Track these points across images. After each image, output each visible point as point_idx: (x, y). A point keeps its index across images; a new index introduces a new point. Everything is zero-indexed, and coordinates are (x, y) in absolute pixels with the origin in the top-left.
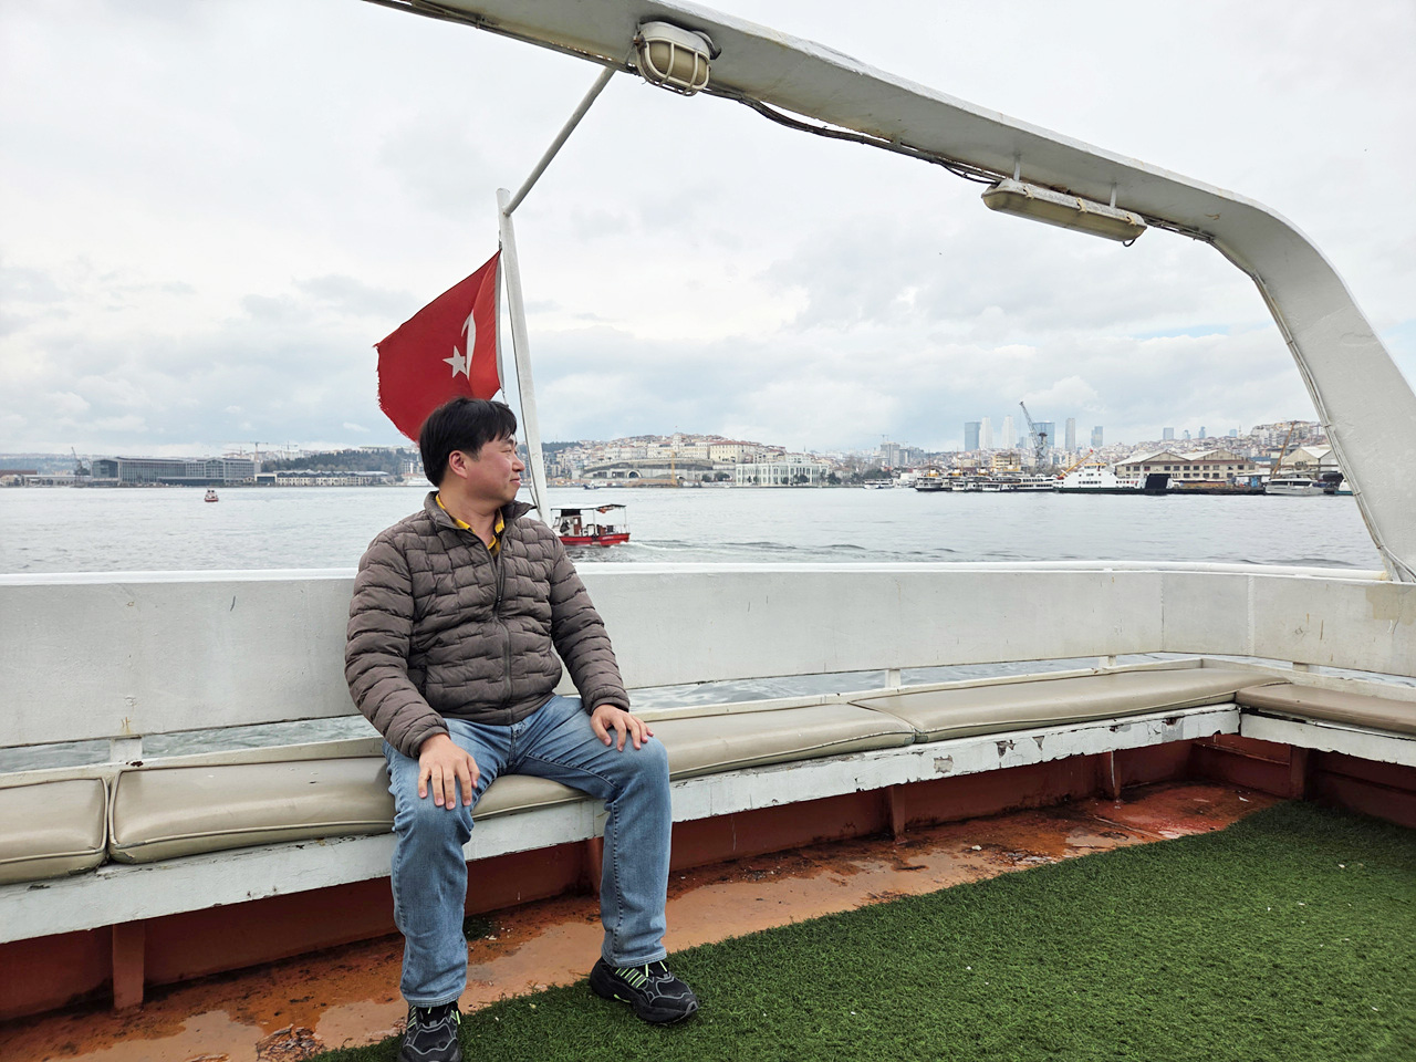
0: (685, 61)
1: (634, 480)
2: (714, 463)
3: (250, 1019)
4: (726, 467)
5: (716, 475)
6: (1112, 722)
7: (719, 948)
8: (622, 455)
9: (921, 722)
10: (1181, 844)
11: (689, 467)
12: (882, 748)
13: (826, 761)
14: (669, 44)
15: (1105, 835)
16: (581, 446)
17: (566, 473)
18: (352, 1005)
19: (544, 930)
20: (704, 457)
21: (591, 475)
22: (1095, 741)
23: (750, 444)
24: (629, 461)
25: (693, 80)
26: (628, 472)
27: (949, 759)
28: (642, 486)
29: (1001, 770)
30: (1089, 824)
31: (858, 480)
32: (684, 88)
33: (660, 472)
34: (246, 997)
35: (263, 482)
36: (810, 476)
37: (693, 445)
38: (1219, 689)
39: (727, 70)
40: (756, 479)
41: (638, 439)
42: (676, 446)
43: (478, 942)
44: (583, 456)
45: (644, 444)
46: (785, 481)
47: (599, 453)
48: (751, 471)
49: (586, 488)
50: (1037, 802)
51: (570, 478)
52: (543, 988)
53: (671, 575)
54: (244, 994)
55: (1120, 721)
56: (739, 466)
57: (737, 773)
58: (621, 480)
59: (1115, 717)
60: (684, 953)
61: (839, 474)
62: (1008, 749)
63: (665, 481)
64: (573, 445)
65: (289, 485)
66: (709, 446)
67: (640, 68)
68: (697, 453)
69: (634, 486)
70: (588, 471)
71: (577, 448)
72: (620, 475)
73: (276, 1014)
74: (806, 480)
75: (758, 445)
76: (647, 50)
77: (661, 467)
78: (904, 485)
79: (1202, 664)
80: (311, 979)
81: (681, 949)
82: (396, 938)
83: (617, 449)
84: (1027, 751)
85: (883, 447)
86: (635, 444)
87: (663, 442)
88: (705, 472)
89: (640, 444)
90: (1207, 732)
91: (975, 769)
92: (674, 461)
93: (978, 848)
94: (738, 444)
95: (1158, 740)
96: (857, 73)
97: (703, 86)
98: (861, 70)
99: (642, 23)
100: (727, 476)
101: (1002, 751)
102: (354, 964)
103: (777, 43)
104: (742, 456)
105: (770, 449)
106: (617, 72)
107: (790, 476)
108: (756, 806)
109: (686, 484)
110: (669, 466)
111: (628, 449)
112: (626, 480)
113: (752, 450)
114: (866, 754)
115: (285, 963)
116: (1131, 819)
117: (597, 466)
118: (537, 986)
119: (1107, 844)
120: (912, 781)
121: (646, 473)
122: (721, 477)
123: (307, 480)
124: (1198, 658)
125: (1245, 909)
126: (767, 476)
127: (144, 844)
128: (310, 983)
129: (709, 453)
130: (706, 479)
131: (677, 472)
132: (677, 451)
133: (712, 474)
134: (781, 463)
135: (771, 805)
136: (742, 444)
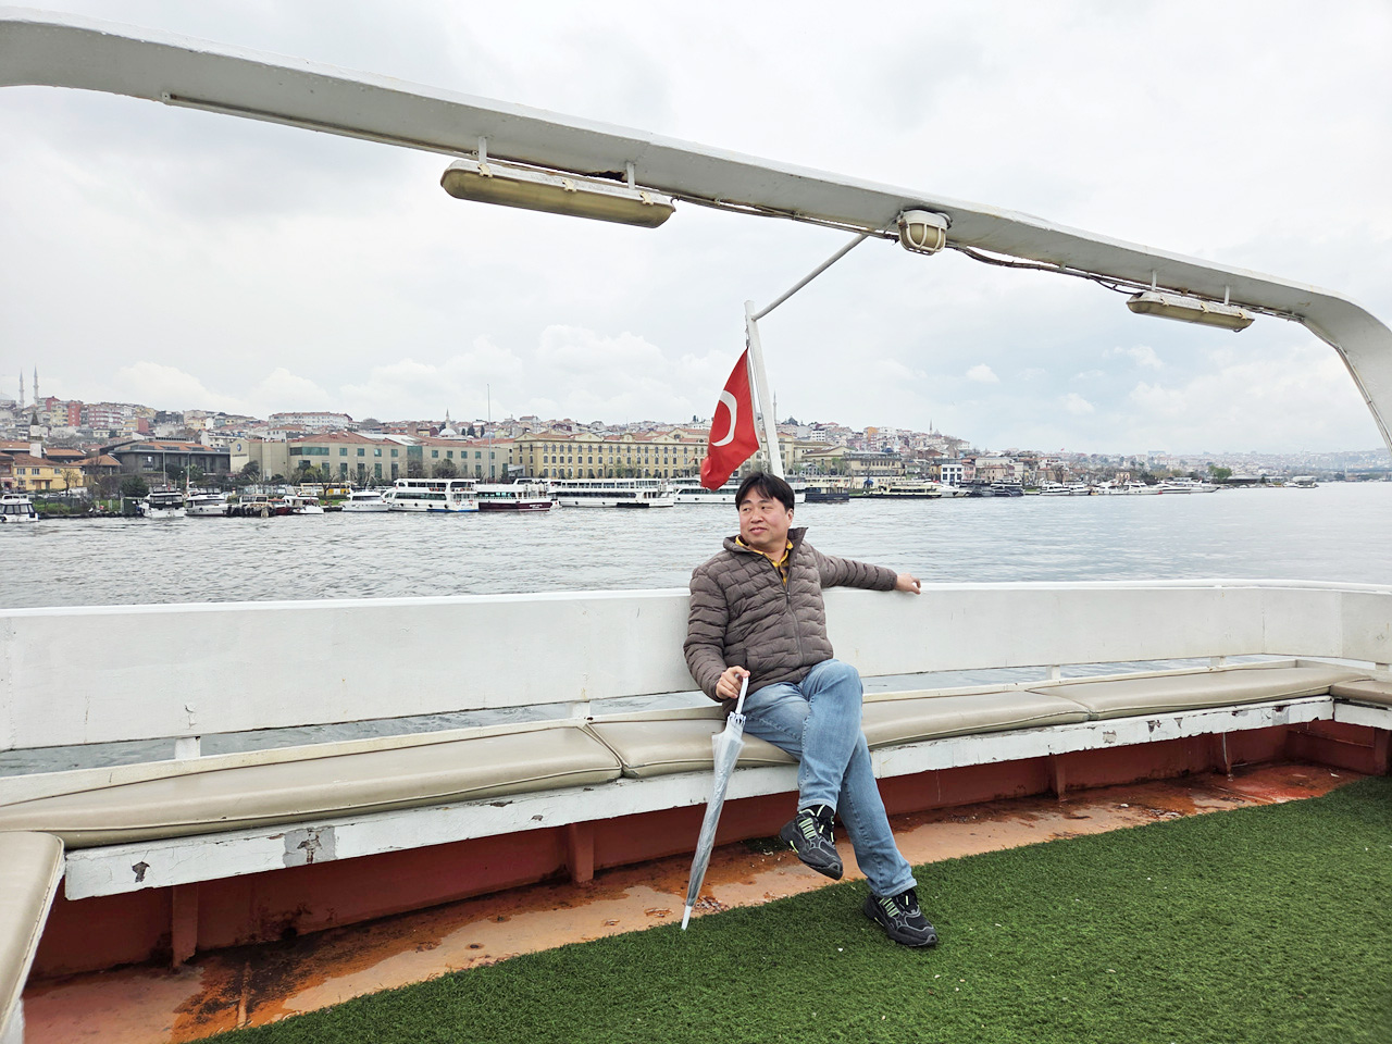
6: (1233, 709)
10: (1289, 806)
12: (1066, 724)
15: (1224, 799)
22: (1221, 723)
38: (1316, 683)
55: (1239, 708)
59: (1236, 704)
79: (1297, 664)
84: (1171, 729)
90: (1308, 718)
95: (1269, 724)
119: (1229, 806)
124: (1293, 659)
125: (1347, 849)
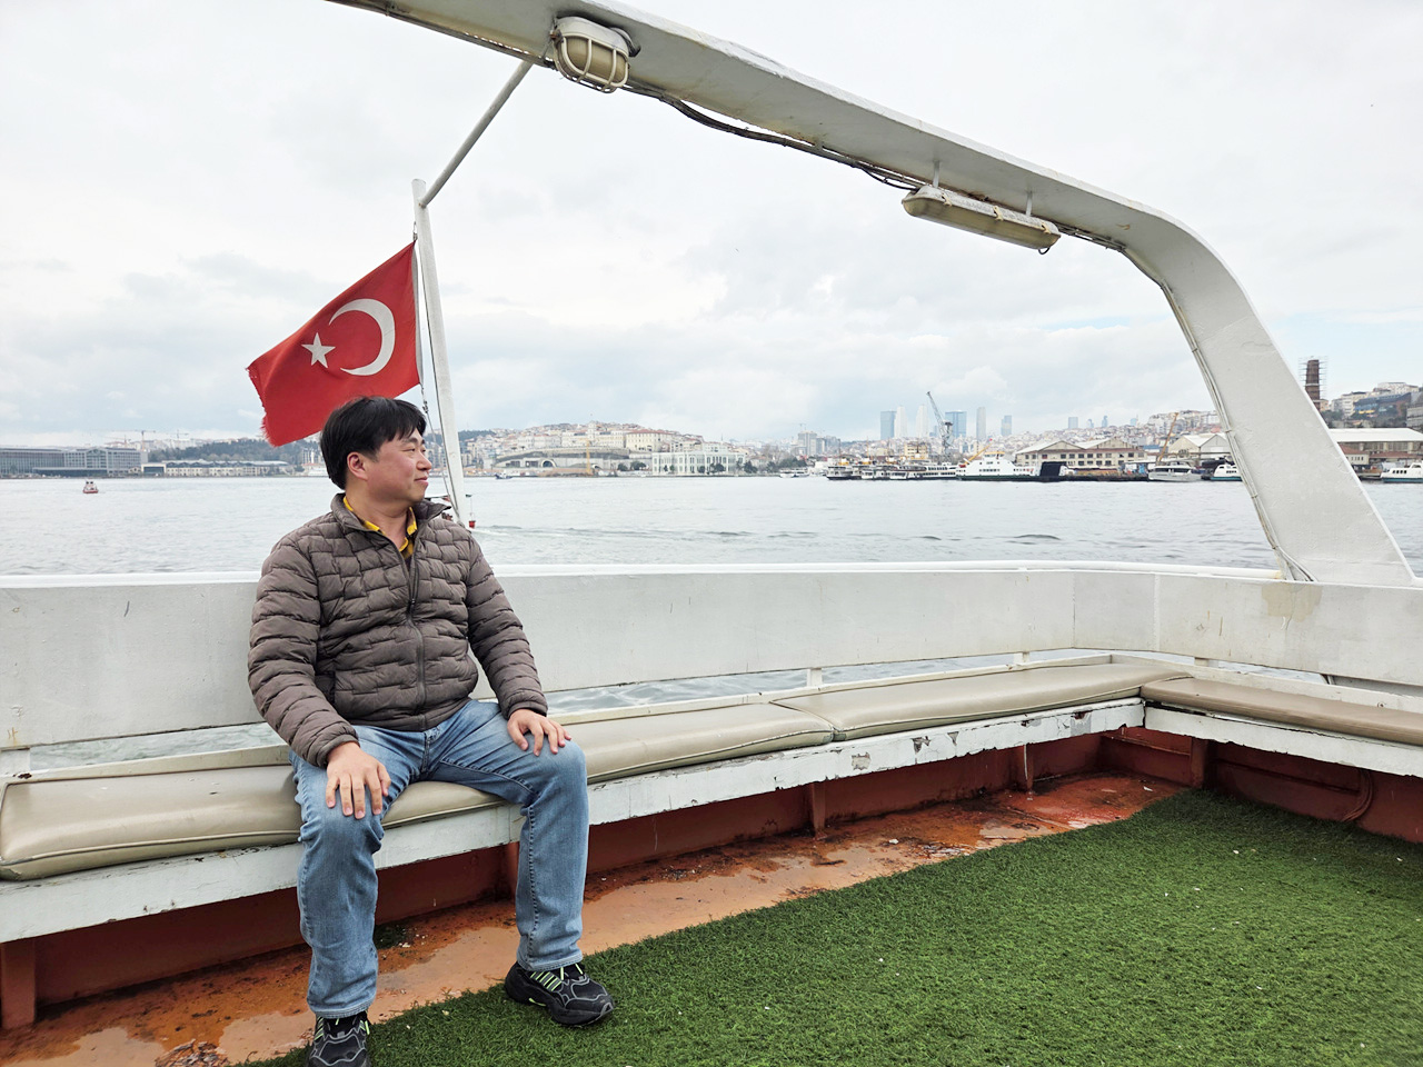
0: (603, 57)
1: (548, 469)
2: (630, 452)
3: (148, 1035)
4: (642, 456)
5: (632, 464)
6: (1023, 717)
7: (637, 949)
8: (536, 444)
9: (839, 721)
10: (1087, 833)
11: (605, 456)
12: (802, 747)
13: (746, 761)
14: (586, 40)
15: (1016, 826)
16: (493, 434)
17: (478, 463)
18: (257, 1018)
19: (460, 936)
20: (620, 446)
21: (504, 464)
22: (1007, 736)
23: (667, 433)
24: (543, 450)
25: (612, 77)
26: (541, 461)
27: (867, 756)
28: (556, 475)
29: (917, 766)
30: (1002, 814)
31: (773, 469)
32: (602, 85)
33: (575, 461)
34: (145, 1013)
35: (150, 472)
36: (726, 465)
37: (609, 433)
38: (1124, 684)
39: (645, 67)
40: (672, 468)
41: (552, 427)
42: (591, 434)
43: (391, 950)
44: (495, 445)
45: (559, 432)
46: (702, 470)
47: (512, 442)
48: (667, 460)
49: (498, 477)
50: (953, 795)
51: (482, 467)
52: (457, 994)
53: (591, 577)
54: (143, 1010)
55: (1031, 716)
56: (656, 455)
57: (657, 774)
58: (535, 469)
59: (1026, 712)
60: (602, 954)
61: (755, 463)
62: (923, 745)
63: (580, 471)
64: (484, 433)
65: (179, 476)
66: (624, 435)
67: (557, 63)
68: (613, 442)
69: (548, 476)
70: (501, 461)
71: (489, 436)
72: (534, 464)
73: (178, 1029)
74: (722, 469)
75: (675, 434)
76: (564, 46)
77: (576, 456)
78: (818, 474)
79: (1111, 660)
80: (215, 993)
81: (599, 951)
82: (303, 949)
83: (530, 438)
84: (942, 747)
85: (801, 436)
86: (549, 432)
87: (578, 431)
88: (622, 461)
89: (554, 432)
90: (1114, 726)
91: (892, 765)
92: (589, 450)
93: (895, 841)
94: (655, 432)
95: (1067, 734)
96: (777, 76)
97: (623, 83)
98: (782, 73)
99: (559, 18)
100: (644, 465)
101: (918, 748)
102: (261, 977)
103: (697, 43)
104: (658, 445)
105: (687, 438)
106: (534, 66)
107: (706, 465)
108: (675, 807)
109: (601, 473)
110: (584, 455)
111: (542, 438)
112: (540, 470)
113: (669, 438)
114: (785, 753)
115: (187, 976)
116: (1041, 810)
117: (510, 455)
118: (451, 993)
119: (1019, 835)
120: (830, 778)
121: (561, 462)
122: (638, 466)
123: (199, 471)
124: (1108, 653)
125: (1144, 894)
126: (683, 465)
127: (31, 860)
128: (213, 996)
129: (625, 442)
130: (622, 468)
131: (593, 461)
132: (592, 439)
133: (628, 463)
134: (697, 452)
135: (691, 805)
136: (659, 432)
